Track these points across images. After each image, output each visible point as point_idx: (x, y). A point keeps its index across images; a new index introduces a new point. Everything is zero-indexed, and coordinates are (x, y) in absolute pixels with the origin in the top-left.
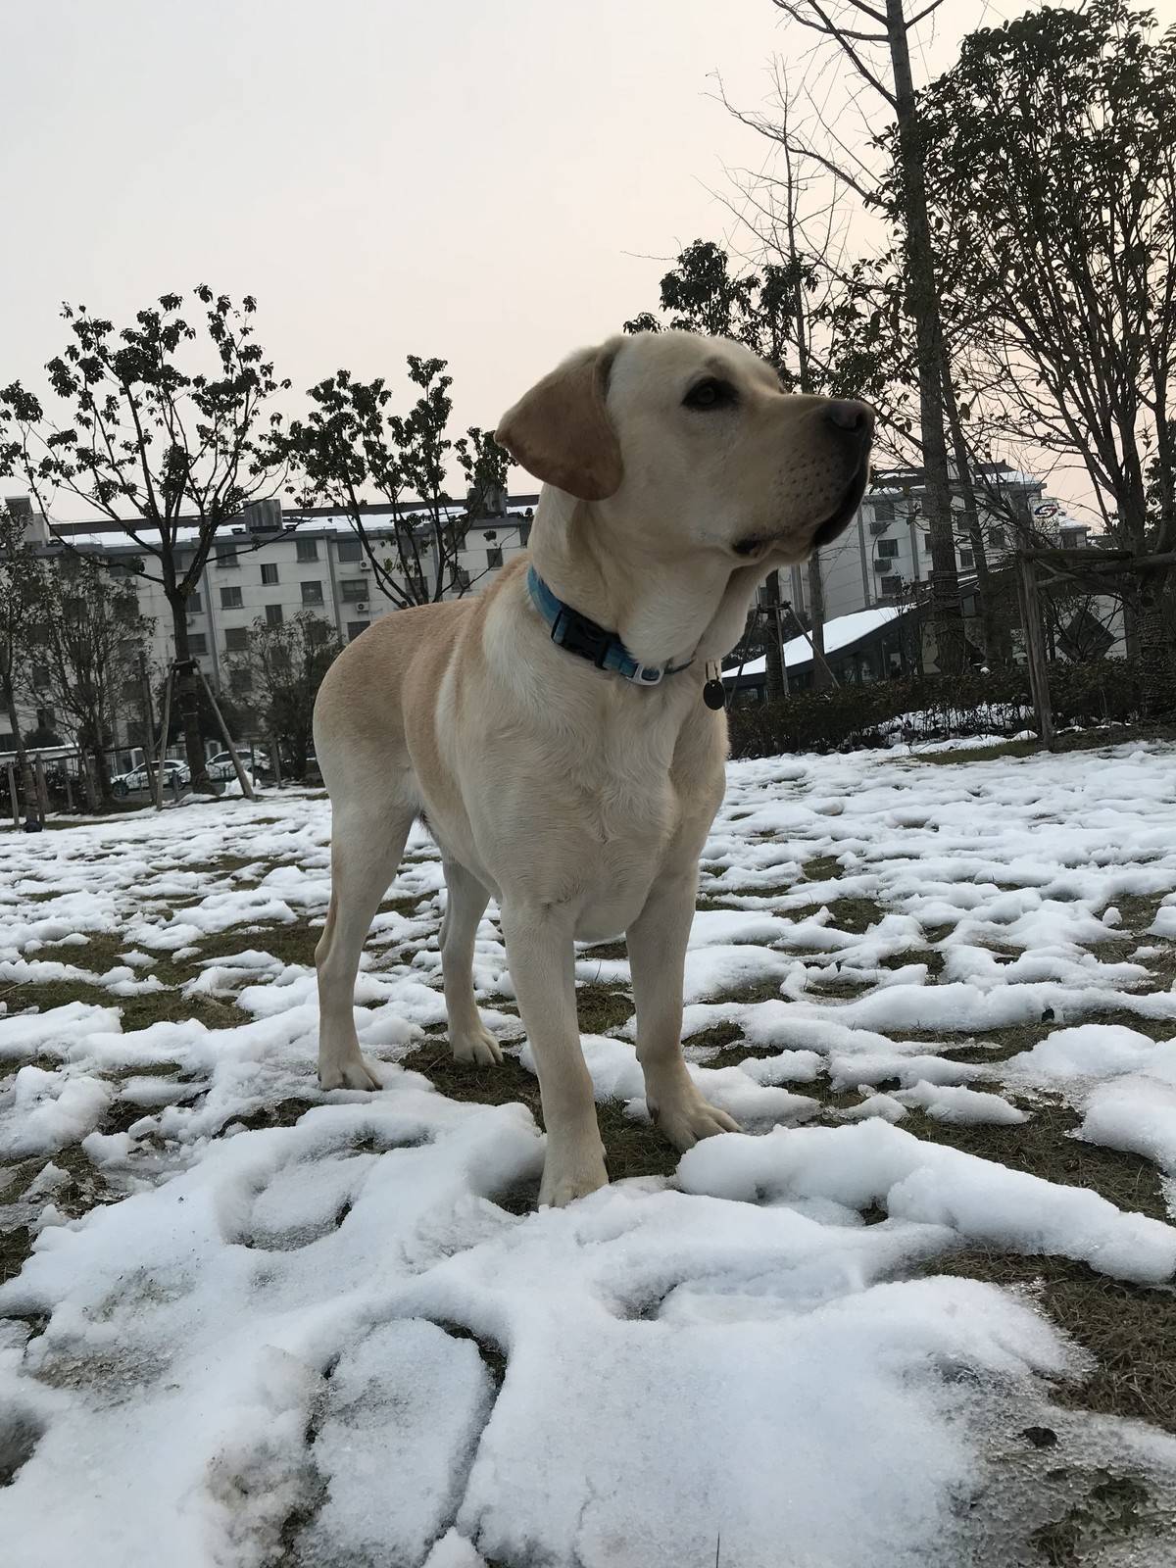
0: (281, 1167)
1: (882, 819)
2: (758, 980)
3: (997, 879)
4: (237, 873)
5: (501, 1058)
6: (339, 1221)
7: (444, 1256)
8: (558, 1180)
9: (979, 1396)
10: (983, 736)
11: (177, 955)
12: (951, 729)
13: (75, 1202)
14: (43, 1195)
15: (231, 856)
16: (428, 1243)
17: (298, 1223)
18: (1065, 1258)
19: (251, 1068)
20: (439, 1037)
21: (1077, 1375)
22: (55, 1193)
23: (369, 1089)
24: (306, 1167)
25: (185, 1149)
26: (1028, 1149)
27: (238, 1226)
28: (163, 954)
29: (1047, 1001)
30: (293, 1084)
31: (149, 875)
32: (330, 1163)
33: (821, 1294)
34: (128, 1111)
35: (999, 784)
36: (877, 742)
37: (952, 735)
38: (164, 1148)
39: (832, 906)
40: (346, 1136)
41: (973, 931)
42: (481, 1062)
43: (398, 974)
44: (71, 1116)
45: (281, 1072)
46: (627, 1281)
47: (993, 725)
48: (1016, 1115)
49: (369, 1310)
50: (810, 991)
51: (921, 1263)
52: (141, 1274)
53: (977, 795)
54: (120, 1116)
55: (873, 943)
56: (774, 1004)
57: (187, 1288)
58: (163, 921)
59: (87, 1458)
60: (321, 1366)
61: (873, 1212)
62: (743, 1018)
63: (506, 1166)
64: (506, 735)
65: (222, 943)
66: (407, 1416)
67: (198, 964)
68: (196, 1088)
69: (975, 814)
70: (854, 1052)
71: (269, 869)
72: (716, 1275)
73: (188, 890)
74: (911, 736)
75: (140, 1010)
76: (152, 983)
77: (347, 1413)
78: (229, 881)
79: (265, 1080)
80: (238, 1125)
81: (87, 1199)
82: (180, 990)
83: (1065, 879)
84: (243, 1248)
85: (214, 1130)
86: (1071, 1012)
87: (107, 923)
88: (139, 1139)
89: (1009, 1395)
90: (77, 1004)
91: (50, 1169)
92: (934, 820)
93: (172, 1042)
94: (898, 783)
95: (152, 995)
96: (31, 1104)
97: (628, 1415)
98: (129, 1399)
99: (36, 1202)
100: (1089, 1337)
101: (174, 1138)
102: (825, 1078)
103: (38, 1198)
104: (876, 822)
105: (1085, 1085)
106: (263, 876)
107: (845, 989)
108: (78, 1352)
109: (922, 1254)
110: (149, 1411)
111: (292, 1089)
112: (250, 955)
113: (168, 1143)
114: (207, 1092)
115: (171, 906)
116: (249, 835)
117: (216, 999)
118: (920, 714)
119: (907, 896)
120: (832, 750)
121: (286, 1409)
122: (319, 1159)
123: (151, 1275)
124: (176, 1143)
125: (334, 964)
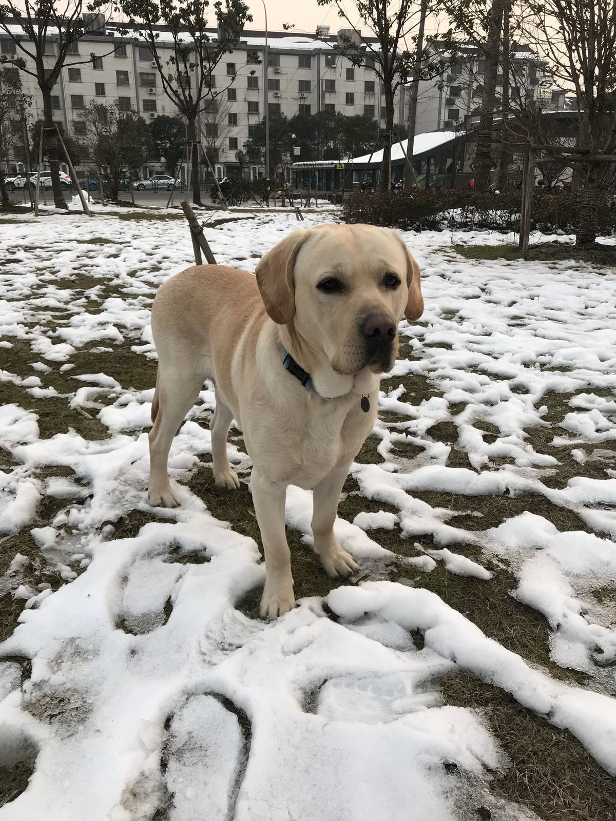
0: (134, 561)
3: (489, 370)
4: (87, 293)
5: (239, 485)
6: (166, 612)
7: (220, 651)
8: (270, 596)
9: (460, 784)
10: (490, 231)
11: (62, 368)
12: (474, 223)
13: (33, 575)
14: (16, 572)
15: (83, 275)
16: (212, 642)
17: (146, 611)
18: (503, 690)
20: (206, 465)
21: (502, 771)
22: (22, 570)
23: (174, 507)
24: (146, 562)
25: (83, 538)
26: (491, 599)
27: (117, 612)
28: (55, 364)
29: (507, 483)
30: (135, 498)
31: (39, 287)
32: (158, 564)
33: (392, 692)
34: (50, 502)
35: (496, 285)
36: (434, 226)
37: (474, 227)
38: (72, 534)
39: (406, 381)
40: (165, 544)
41: (473, 414)
44: (23, 511)
45: (127, 488)
46: (306, 679)
47: (496, 223)
48: (486, 574)
49: (186, 687)
50: (392, 452)
51: (437, 678)
52: (73, 640)
53: (484, 291)
55: (424, 415)
56: (375, 469)
57: (96, 653)
58: (51, 334)
60: (164, 720)
61: (417, 633)
62: (360, 476)
64: (259, 402)
65: (86, 362)
66: (207, 759)
67: (74, 377)
68: (85, 492)
70: (412, 514)
71: (106, 293)
72: (345, 676)
73: (63, 305)
74: (454, 225)
75: (48, 414)
76: (51, 392)
77: (179, 754)
78: (83, 300)
79: (121, 492)
80: (109, 526)
81: (37, 573)
82: (68, 400)
84: (121, 631)
85: (97, 527)
86: (518, 492)
87: (20, 331)
88: (59, 529)
89: (473, 786)
90: (13, 406)
91: (18, 556)
92: (461, 312)
93: (69, 451)
94: (443, 272)
95: (52, 398)
98: (77, 733)
99: (14, 576)
100: (509, 744)
101: (77, 528)
102: (398, 528)
103: (14, 574)
105: (521, 556)
106: (104, 300)
107: (410, 451)
108: (48, 691)
109: (439, 673)
110: (87, 743)
111: (135, 501)
112: (102, 376)
113: (74, 531)
114: (91, 496)
115: (54, 318)
116: (91, 254)
117: (88, 411)
118: (459, 211)
119: (443, 377)
120: (410, 227)
121: (151, 752)
122: (152, 558)
123: (77, 642)
124: (78, 532)
125: (159, 444)
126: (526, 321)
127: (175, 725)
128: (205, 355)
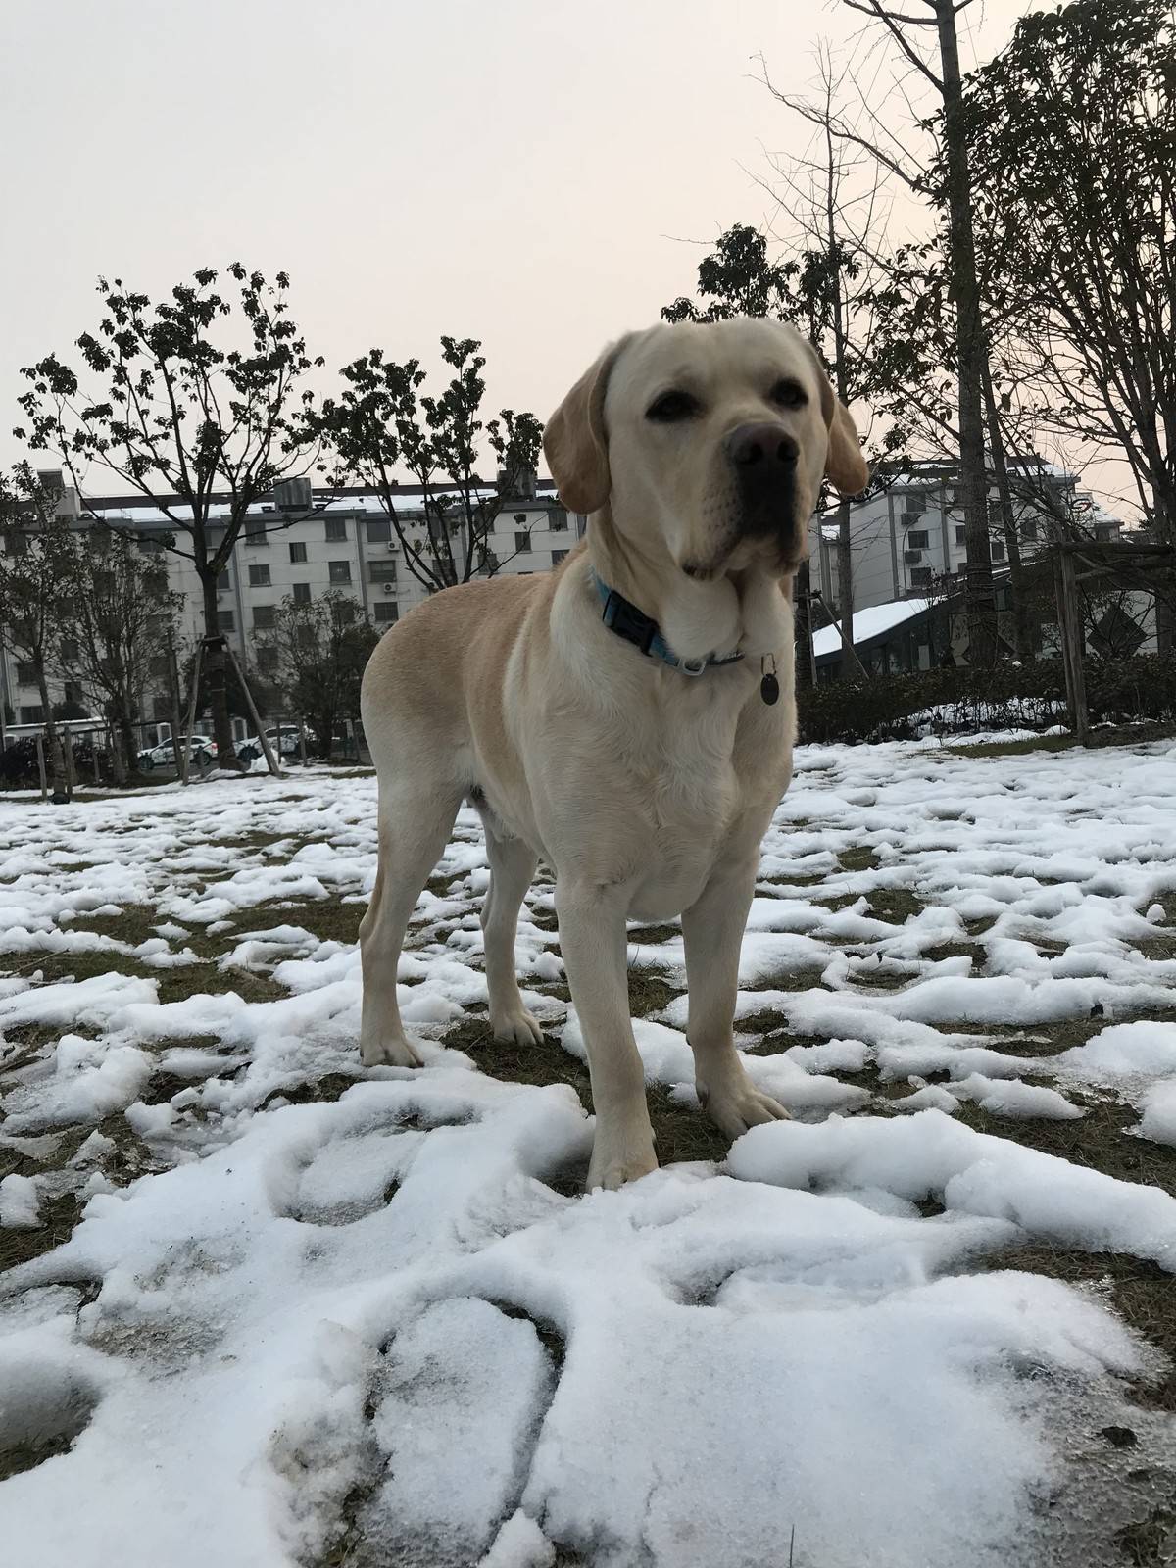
0: (325, 1143)
1: (916, 811)
2: (798, 968)
3: (1037, 873)
4: (267, 849)
5: (542, 1039)
6: (388, 1197)
7: (498, 1236)
8: (607, 1162)
9: (1052, 1394)
10: (1014, 730)
11: (211, 928)
12: (981, 722)
13: (122, 1171)
14: (89, 1163)
15: (260, 832)
16: (482, 1222)
17: (346, 1199)
18: (1133, 1257)
19: (293, 1042)
20: (478, 1016)
21: (1153, 1375)
22: (101, 1161)
24: (352, 1144)
25: (228, 1121)
26: (1085, 1145)
27: (286, 1199)
28: (197, 927)
29: (1095, 997)
30: (333, 1059)
31: (179, 849)
32: (375, 1139)
33: (881, 1285)
34: (170, 1082)
35: (1035, 778)
36: (906, 733)
37: (982, 728)
38: (206, 1119)
39: (870, 896)
40: (390, 1113)
41: (1015, 925)
42: (521, 1043)
43: (434, 952)
44: (113, 1085)
45: (320, 1048)
46: (685, 1265)
47: (1024, 719)
48: (1072, 1110)
49: (423, 1287)
50: (852, 980)
51: (981, 1258)
52: (190, 1244)
53: (1012, 788)
54: (161, 1087)
55: (913, 934)
56: (817, 993)
57: (237, 1260)
58: (195, 894)
59: (145, 1426)
60: (377, 1341)
61: (930, 1204)
62: (786, 1006)
63: (555, 1147)
64: (564, 712)
65: (256, 917)
66: (467, 1395)
67: (232, 938)
68: (236, 1060)
69: (1010, 808)
70: (901, 1043)
71: (299, 846)
72: (773, 1262)
73: (219, 865)
74: (940, 728)
75: (177, 982)
76: (187, 956)
77: (406, 1390)
78: (259, 856)
79: (306, 1054)
80: (281, 1099)
81: (132, 1167)
82: (216, 963)
83: (1107, 874)
84: (291, 1222)
85: (256, 1103)
86: (1121, 1008)
87: (140, 895)
88: (181, 1111)
89: (1085, 1393)
90: (114, 974)
91: (96, 1137)
92: (970, 812)
93: (210, 1015)
94: (930, 775)
95: (188, 967)
96: (73, 1072)
97: (692, 1401)
98: (185, 1369)
99: (82, 1169)
100: (1162, 1337)
101: (216, 1110)
102: (873, 1068)
103: (84, 1165)
104: (911, 813)
105: (1141, 1082)
106: (294, 852)
107: (889, 980)
108: (130, 1320)
109: (983, 1248)
110: (205, 1381)
111: (333, 1064)
112: (285, 930)
113: (211, 1115)
114: (248, 1065)
115: (202, 879)
116: (278, 812)
117: (252, 972)
118: (950, 707)
119: (946, 888)
120: (860, 741)
121: (344, 1384)
122: (364, 1134)
123: (201, 1246)
124: (218, 1115)
125: (378, 940)
126: (1101, 812)
127: (395, 1349)
128: (462, 744)
